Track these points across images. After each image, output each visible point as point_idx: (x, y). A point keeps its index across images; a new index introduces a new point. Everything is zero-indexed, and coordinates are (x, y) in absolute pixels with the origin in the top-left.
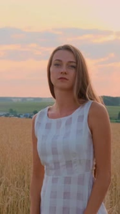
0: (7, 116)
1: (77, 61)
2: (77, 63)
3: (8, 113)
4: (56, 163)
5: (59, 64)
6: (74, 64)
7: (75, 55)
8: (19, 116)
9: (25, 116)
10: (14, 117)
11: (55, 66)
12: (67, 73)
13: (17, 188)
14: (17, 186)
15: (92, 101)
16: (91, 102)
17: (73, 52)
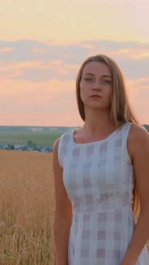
0: (24, 149)
1: (112, 75)
2: (112, 78)
3: (26, 145)
4: (89, 198)
5: (90, 79)
6: (109, 79)
7: (110, 68)
8: (39, 150)
9: (46, 150)
10: (34, 151)
11: (86, 81)
12: (100, 89)
13: (33, 238)
14: (34, 236)
15: (131, 123)
16: (131, 125)
17: (107, 65)
